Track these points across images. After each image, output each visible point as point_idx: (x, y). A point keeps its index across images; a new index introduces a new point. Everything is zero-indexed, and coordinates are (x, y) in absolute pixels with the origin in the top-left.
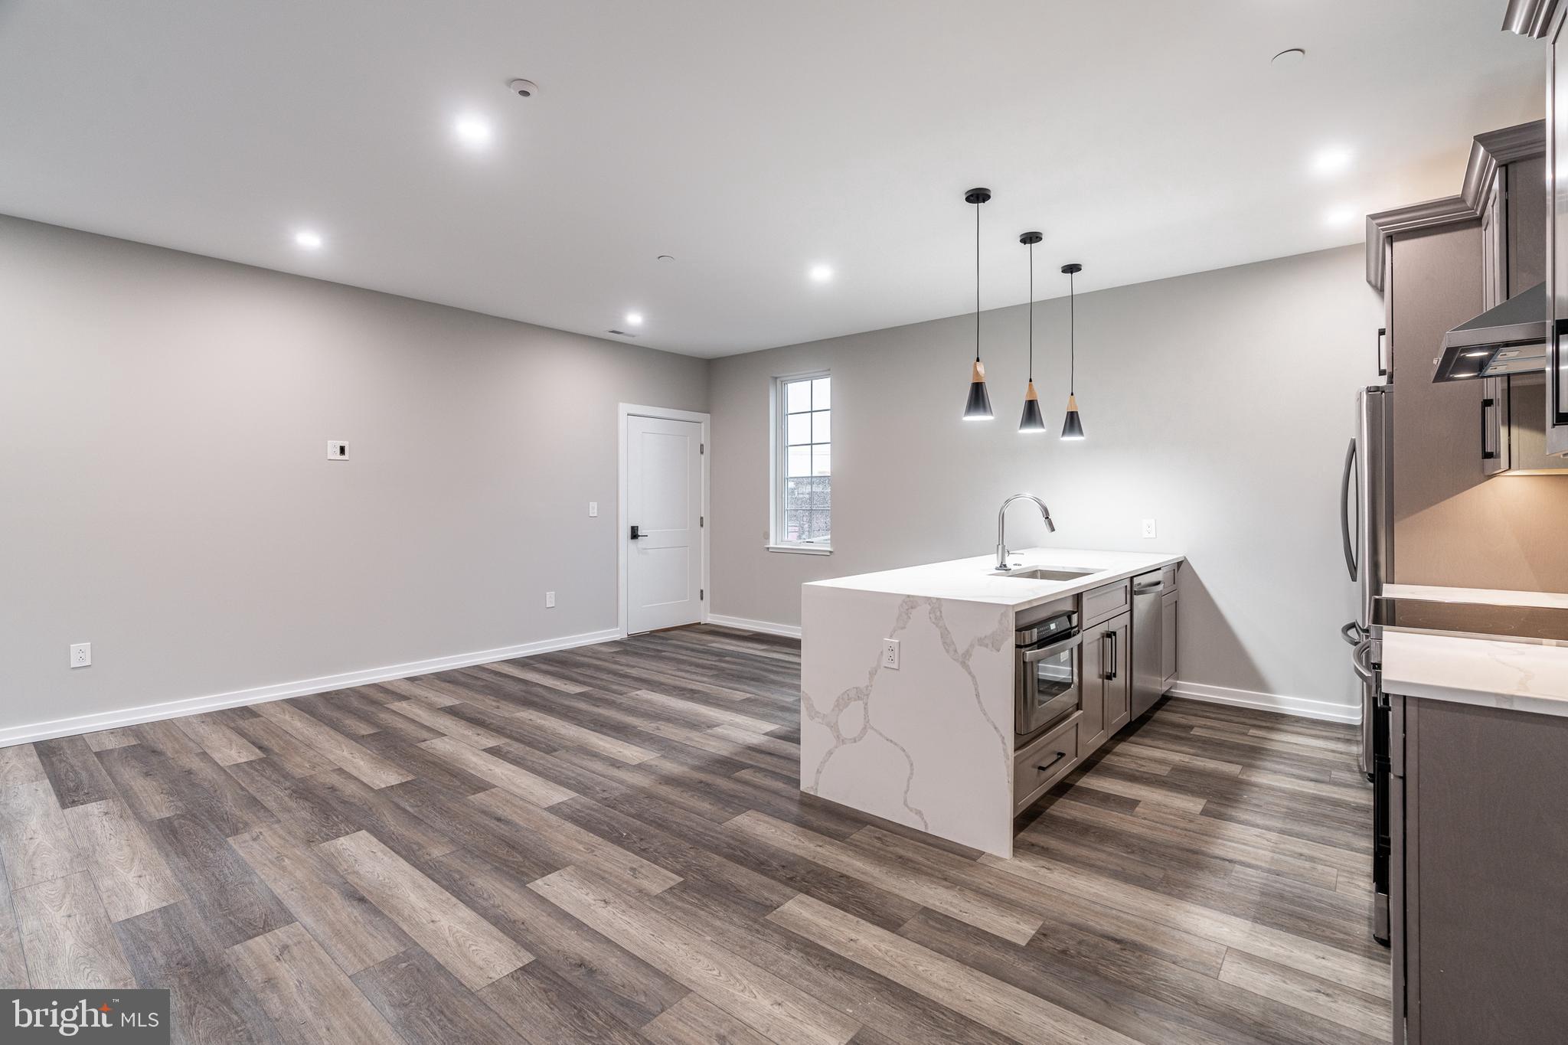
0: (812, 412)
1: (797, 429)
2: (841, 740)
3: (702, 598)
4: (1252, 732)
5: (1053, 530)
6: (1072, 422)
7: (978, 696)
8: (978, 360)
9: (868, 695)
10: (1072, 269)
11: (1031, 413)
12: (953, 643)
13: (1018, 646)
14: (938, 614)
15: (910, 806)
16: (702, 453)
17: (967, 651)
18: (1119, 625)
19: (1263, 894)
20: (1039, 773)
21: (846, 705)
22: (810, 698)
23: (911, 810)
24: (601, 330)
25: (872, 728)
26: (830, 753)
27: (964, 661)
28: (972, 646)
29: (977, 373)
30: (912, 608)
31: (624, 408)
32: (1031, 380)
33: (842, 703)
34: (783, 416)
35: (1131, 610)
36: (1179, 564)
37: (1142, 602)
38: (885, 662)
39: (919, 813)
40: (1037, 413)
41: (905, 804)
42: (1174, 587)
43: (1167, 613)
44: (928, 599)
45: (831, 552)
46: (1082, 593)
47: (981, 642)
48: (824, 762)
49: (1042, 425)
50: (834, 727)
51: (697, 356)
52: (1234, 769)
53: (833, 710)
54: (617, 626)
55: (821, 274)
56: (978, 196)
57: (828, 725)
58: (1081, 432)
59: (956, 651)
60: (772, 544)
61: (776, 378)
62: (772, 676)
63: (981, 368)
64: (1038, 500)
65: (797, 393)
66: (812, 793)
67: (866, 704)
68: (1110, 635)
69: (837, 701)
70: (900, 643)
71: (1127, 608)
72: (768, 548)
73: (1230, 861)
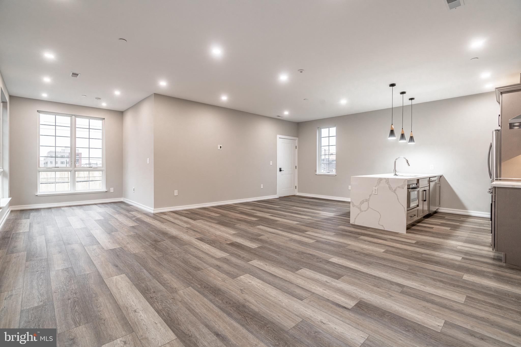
0: (329, 137)
1: (324, 142)
2: (361, 211)
3: (296, 188)
4: (462, 218)
5: (409, 165)
6: (412, 139)
7: (398, 199)
8: (392, 124)
9: (369, 201)
10: (412, 99)
11: (403, 136)
12: (392, 188)
13: (408, 188)
14: (388, 181)
15: (380, 224)
16: (296, 148)
17: (395, 189)
18: (427, 188)
19: (466, 240)
20: (411, 218)
21: (363, 203)
22: (353, 202)
23: (380, 225)
24: (274, 115)
25: (370, 208)
26: (359, 214)
27: (394, 191)
28: (396, 188)
29: (392, 128)
30: (381, 180)
31: (278, 136)
32: (402, 129)
33: (362, 203)
34: (320, 138)
35: (429, 186)
36: (441, 176)
37: (432, 184)
38: (374, 193)
39: (382, 226)
40: (404, 137)
41: (379, 224)
42: (439, 182)
43: (438, 189)
44: (385, 179)
45: (336, 175)
46: (419, 179)
47: (399, 187)
48: (357, 217)
49: (405, 140)
50: (360, 208)
51: (295, 122)
52: (458, 224)
53: (359, 204)
54: (276, 194)
55: (343, 102)
56: (393, 85)
57: (358, 208)
58: (414, 141)
59: (392, 189)
60: (317, 173)
61: (318, 128)
62: (326, 206)
63: (393, 127)
64: (405, 158)
65: (324, 132)
66: (353, 224)
67: (368, 203)
68: (425, 191)
69: (361, 202)
70: (378, 189)
71: (428, 185)
72: (316, 174)
73: (458, 236)
